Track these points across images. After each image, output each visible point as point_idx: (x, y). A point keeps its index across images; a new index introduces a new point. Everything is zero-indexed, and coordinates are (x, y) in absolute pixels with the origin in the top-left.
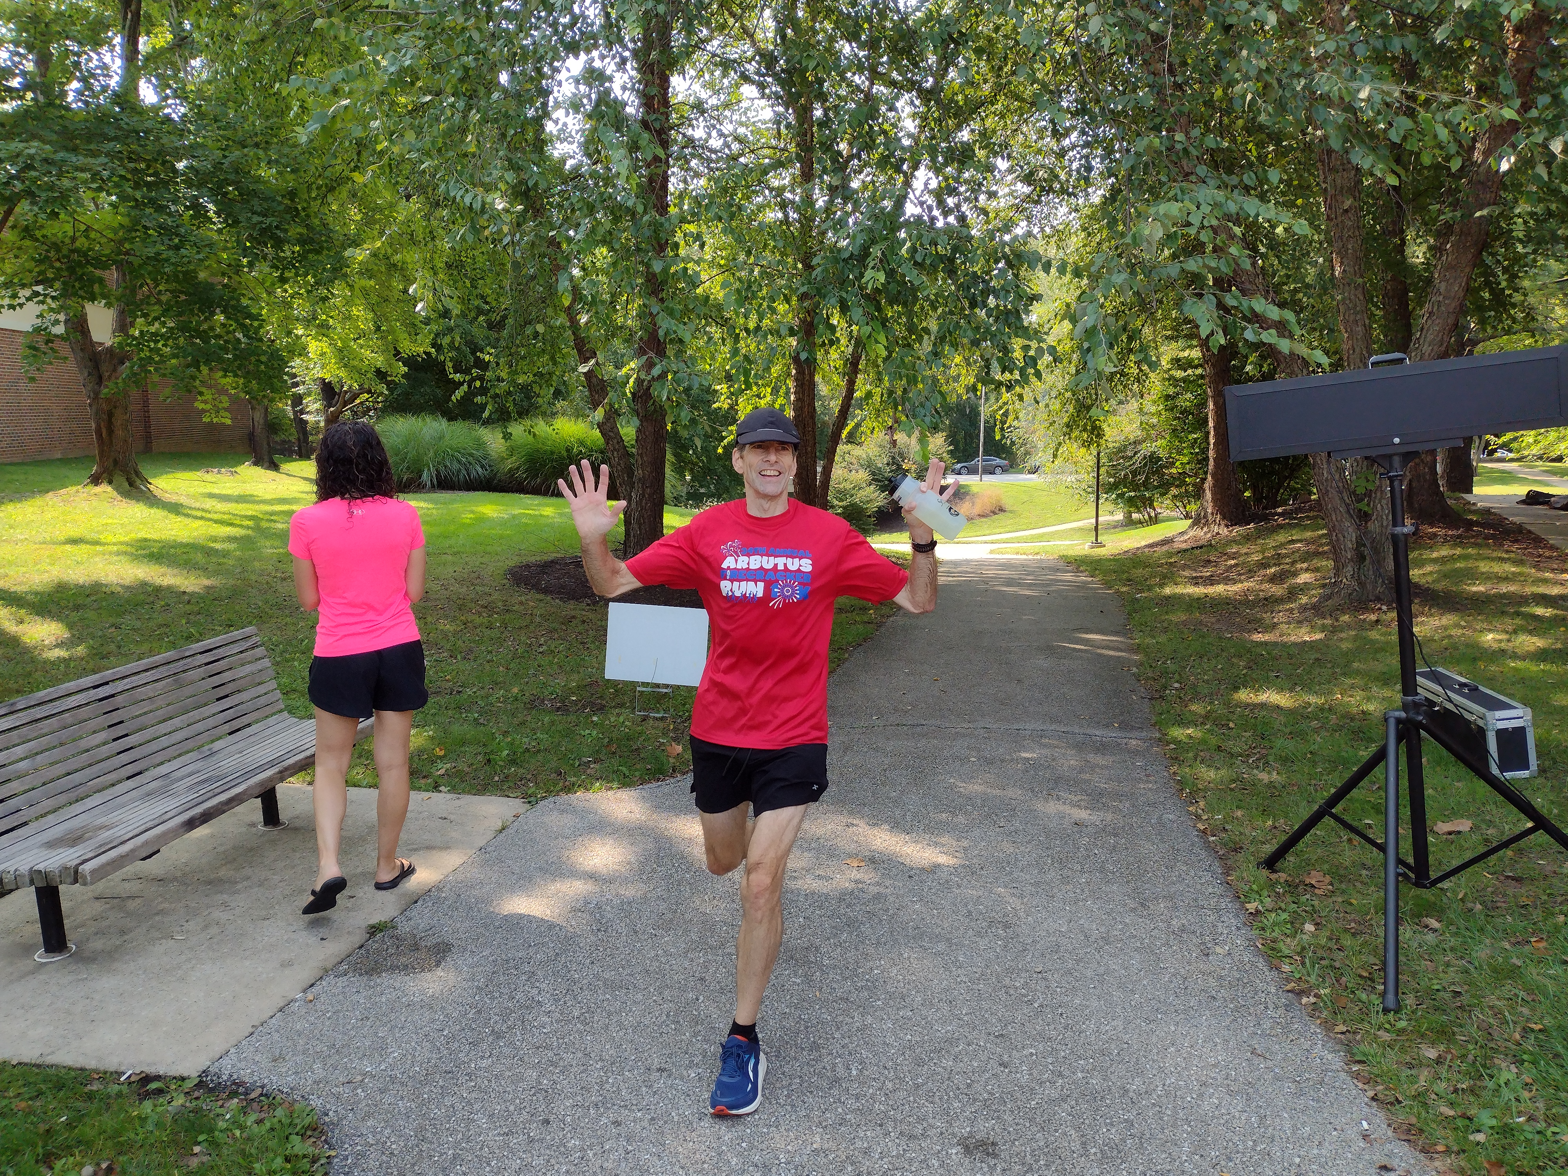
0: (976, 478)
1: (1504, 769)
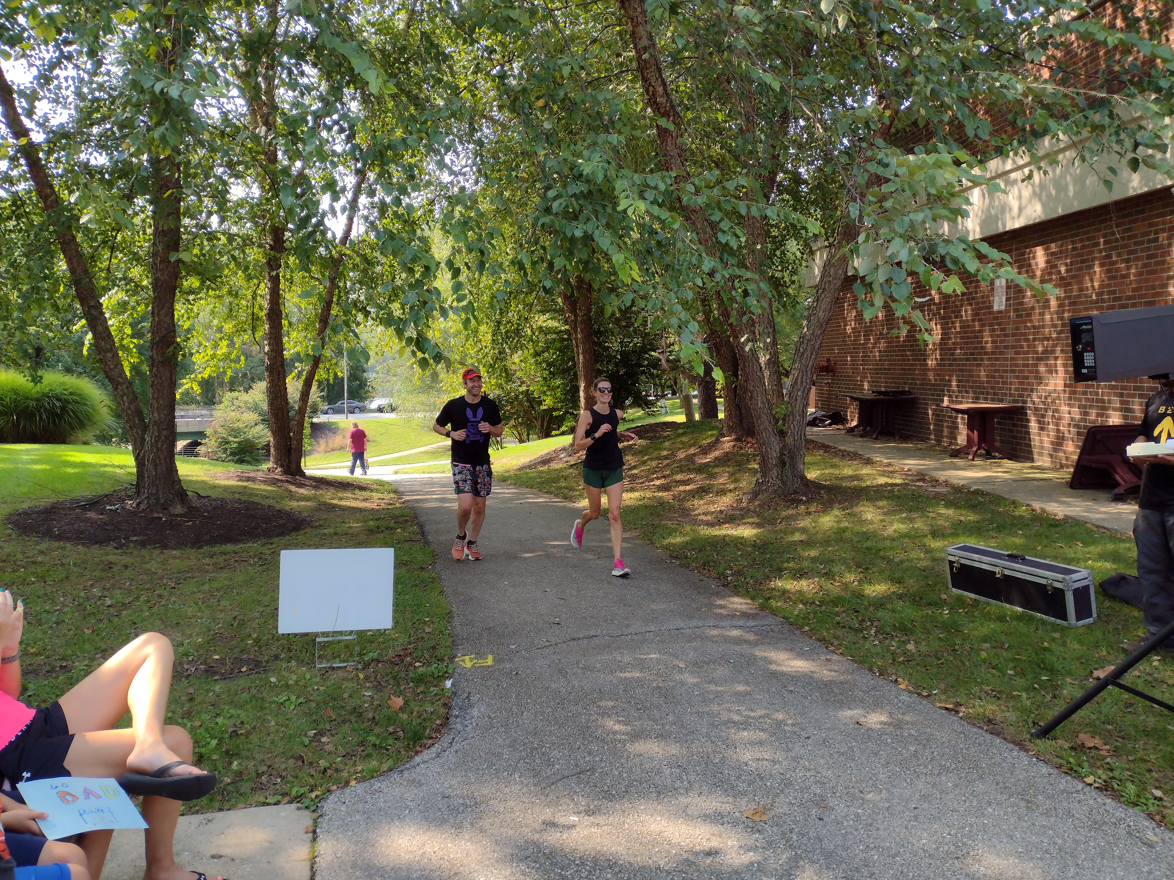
0: (343, 416)
1: (1078, 619)
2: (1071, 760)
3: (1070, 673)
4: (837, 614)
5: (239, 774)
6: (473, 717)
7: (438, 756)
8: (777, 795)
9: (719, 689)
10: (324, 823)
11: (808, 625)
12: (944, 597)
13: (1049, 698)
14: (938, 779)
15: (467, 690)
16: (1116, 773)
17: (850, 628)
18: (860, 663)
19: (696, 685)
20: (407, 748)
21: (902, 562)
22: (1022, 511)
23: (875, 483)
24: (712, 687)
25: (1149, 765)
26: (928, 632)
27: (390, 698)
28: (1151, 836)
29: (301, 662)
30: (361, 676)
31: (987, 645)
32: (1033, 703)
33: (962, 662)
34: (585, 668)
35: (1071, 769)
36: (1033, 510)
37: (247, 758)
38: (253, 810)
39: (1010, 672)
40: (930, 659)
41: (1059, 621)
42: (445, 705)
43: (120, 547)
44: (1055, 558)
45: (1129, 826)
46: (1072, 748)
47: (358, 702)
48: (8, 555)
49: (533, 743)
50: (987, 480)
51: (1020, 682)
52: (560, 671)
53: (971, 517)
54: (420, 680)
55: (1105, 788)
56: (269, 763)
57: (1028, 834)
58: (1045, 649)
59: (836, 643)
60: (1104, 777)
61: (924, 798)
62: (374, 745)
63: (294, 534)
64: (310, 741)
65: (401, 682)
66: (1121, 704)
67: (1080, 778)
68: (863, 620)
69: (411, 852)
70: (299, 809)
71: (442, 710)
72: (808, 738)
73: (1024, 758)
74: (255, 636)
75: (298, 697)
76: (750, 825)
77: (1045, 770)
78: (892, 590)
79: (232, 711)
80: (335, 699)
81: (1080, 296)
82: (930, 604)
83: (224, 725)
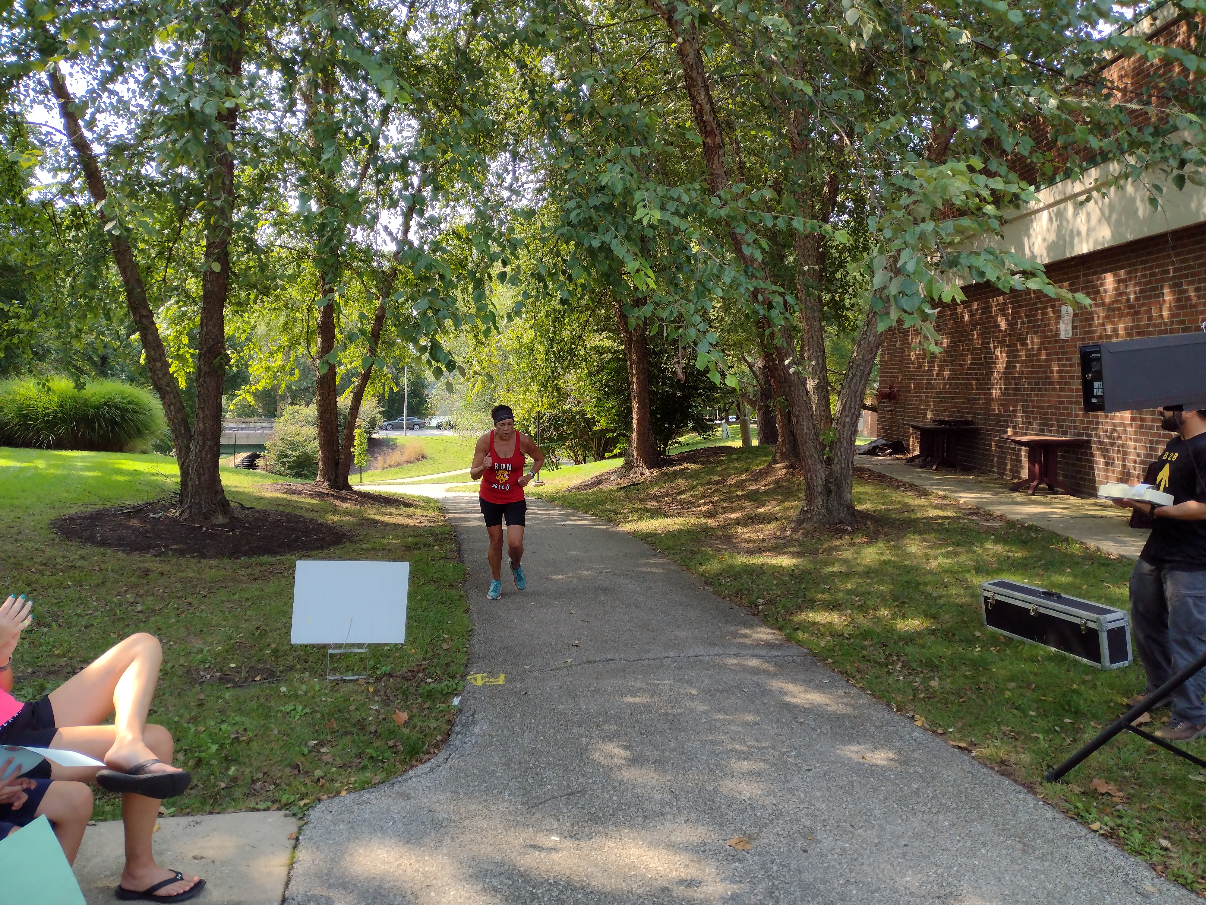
0: (401, 433)
1: (1112, 661)
2: (1079, 805)
3: (1095, 717)
4: (864, 648)
5: (234, 779)
6: (474, 735)
7: (432, 770)
8: (765, 826)
9: (728, 717)
10: (308, 831)
11: (832, 657)
12: (978, 634)
13: (1068, 741)
14: (935, 818)
15: (473, 707)
16: (1125, 821)
17: (876, 662)
18: (880, 697)
19: (705, 713)
20: (403, 762)
21: (940, 597)
22: (1076, 549)
23: (926, 515)
24: (721, 716)
25: (1161, 814)
26: (955, 669)
27: (395, 713)
28: (1148, 886)
29: (314, 673)
30: (371, 689)
31: (1012, 685)
32: (1050, 746)
33: (985, 701)
34: (596, 691)
35: (1078, 814)
36: (1087, 548)
37: (245, 764)
38: (242, 814)
39: (1032, 713)
40: (951, 698)
41: (1091, 663)
42: (449, 722)
43: (159, 555)
44: (1099, 598)
45: (1127, 875)
46: (1084, 793)
47: (363, 715)
48: (49, 559)
49: (528, 762)
50: (1043, 516)
51: (1042, 723)
52: (570, 693)
53: (1019, 554)
54: (430, 695)
55: (1110, 836)
56: (265, 770)
57: (1019, 877)
58: (1075, 691)
59: (858, 676)
60: (1111, 824)
61: (917, 835)
62: (372, 758)
63: (332, 548)
64: (310, 752)
65: (410, 697)
66: (1142, 750)
67: (1085, 823)
68: (890, 655)
69: (388, 863)
70: (286, 816)
71: (445, 727)
72: (809, 770)
73: (1031, 801)
74: (274, 646)
75: (305, 707)
76: (732, 853)
77: (1050, 813)
78: (925, 625)
79: (238, 719)
80: (340, 711)
81: (1148, 326)
82: (961, 641)
83: (227, 730)
